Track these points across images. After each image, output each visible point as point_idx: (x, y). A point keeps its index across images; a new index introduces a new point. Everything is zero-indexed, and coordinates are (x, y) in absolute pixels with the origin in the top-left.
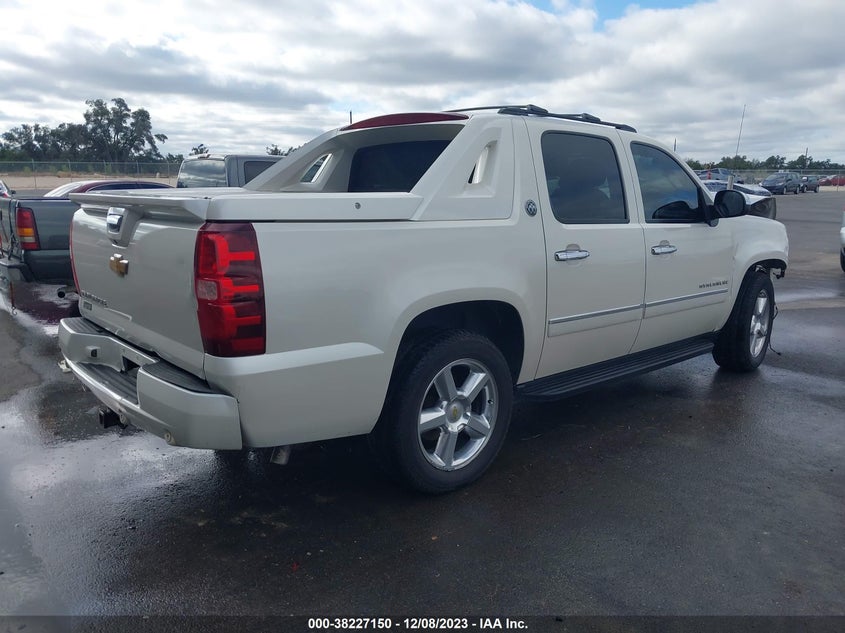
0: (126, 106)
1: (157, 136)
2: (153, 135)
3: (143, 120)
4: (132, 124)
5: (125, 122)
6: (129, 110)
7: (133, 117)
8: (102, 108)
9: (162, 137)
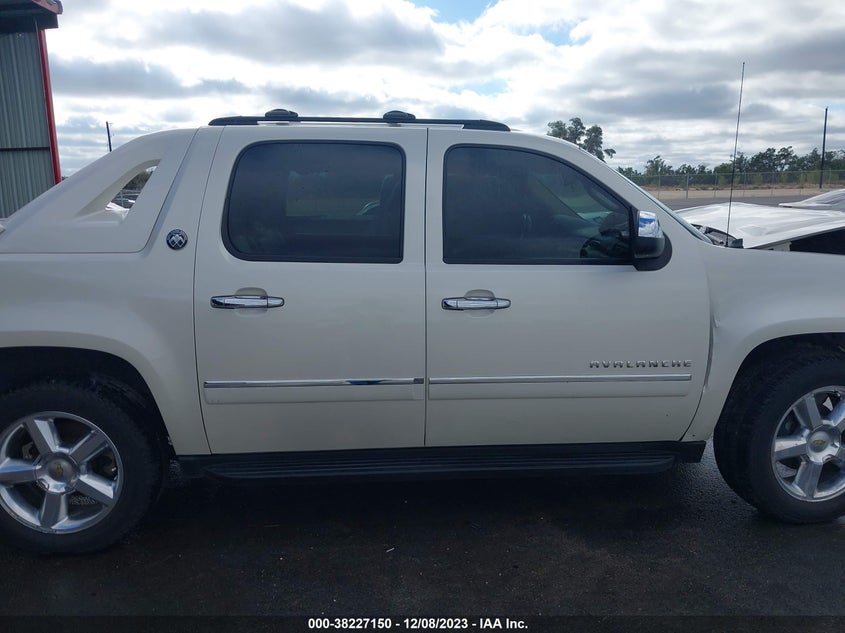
0: (581, 125)
1: (606, 151)
2: (602, 150)
3: (596, 136)
4: (586, 141)
5: (579, 139)
6: (584, 128)
7: (587, 135)
8: (561, 129)
9: (610, 152)
